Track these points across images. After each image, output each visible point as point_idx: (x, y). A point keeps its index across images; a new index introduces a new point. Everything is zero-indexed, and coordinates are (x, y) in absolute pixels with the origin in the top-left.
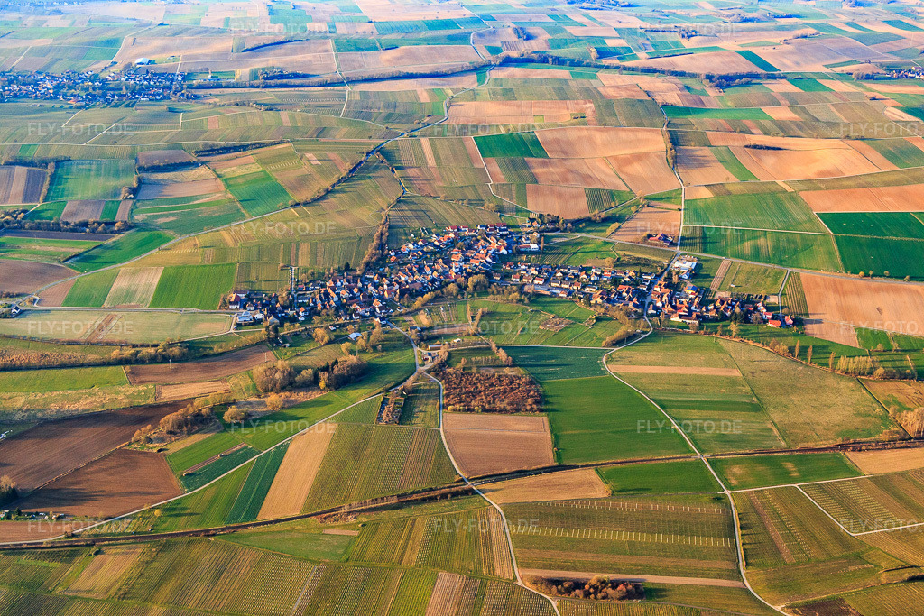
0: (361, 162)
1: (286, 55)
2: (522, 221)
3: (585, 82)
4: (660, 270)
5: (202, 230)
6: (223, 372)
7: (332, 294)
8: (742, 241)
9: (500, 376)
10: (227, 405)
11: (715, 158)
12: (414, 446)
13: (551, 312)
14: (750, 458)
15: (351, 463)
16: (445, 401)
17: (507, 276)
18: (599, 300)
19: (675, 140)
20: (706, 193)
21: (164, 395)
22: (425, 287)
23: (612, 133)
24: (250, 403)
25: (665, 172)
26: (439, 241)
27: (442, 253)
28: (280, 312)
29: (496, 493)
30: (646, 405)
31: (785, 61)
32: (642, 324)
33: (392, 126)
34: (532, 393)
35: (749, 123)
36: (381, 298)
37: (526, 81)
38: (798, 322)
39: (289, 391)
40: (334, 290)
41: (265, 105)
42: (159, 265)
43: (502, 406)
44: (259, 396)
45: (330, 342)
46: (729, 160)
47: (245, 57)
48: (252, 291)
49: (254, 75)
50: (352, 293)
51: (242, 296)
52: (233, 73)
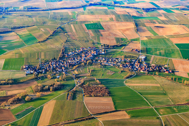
0: (56, 31)
1: (32, 3)
2: (99, 46)
3: (112, 10)
4: (136, 59)
5: (14, 49)
6: (24, 87)
7: (51, 66)
8: (157, 51)
9: (98, 87)
10: (26, 96)
11: (147, 30)
12: (77, 106)
13: (109, 70)
14: (165, 107)
15: (61, 111)
16: (84, 94)
17: (97, 60)
18: (122, 67)
19: (137, 25)
20: (146, 39)
21: (8, 93)
22: (75, 64)
23: (120, 23)
24: (32, 95)
25: (135, 33)
26: (78, 52)
27: (79, 54)
28: (38, 71)
29: (100, 118)
30: (137, 94)
31: (162, 5)
32: (133, 73)
33: (63, 21)
34: (107, 91)
35: (155, 21)
36: (64, 67)
37: (96, 10)
38: (173, 72)
39: (42, 92)
40: (51, 65)
41: (28, 16)
42: (4, 59)
43: (99, 95)
44: (34, 93)
45: (52, 79)
46: (151, 30)
47: (22, 3)
48: (30, 65)
49: (25, 8)
50: (56, 65)
51: (27, 66)
52: (19, 7)
